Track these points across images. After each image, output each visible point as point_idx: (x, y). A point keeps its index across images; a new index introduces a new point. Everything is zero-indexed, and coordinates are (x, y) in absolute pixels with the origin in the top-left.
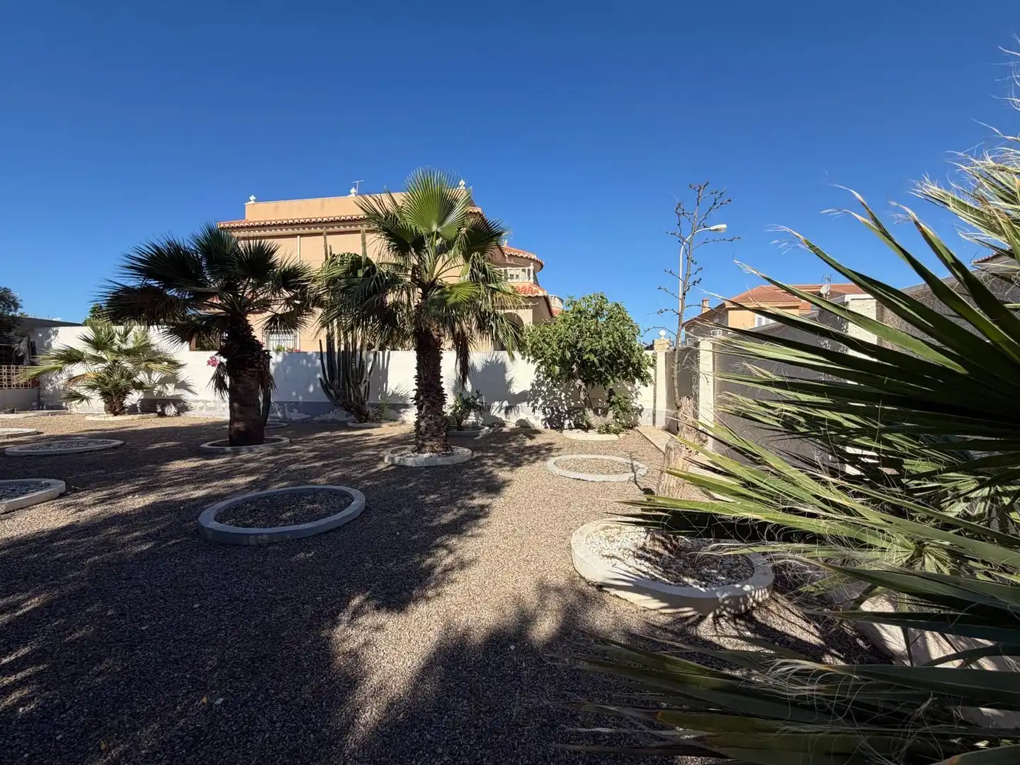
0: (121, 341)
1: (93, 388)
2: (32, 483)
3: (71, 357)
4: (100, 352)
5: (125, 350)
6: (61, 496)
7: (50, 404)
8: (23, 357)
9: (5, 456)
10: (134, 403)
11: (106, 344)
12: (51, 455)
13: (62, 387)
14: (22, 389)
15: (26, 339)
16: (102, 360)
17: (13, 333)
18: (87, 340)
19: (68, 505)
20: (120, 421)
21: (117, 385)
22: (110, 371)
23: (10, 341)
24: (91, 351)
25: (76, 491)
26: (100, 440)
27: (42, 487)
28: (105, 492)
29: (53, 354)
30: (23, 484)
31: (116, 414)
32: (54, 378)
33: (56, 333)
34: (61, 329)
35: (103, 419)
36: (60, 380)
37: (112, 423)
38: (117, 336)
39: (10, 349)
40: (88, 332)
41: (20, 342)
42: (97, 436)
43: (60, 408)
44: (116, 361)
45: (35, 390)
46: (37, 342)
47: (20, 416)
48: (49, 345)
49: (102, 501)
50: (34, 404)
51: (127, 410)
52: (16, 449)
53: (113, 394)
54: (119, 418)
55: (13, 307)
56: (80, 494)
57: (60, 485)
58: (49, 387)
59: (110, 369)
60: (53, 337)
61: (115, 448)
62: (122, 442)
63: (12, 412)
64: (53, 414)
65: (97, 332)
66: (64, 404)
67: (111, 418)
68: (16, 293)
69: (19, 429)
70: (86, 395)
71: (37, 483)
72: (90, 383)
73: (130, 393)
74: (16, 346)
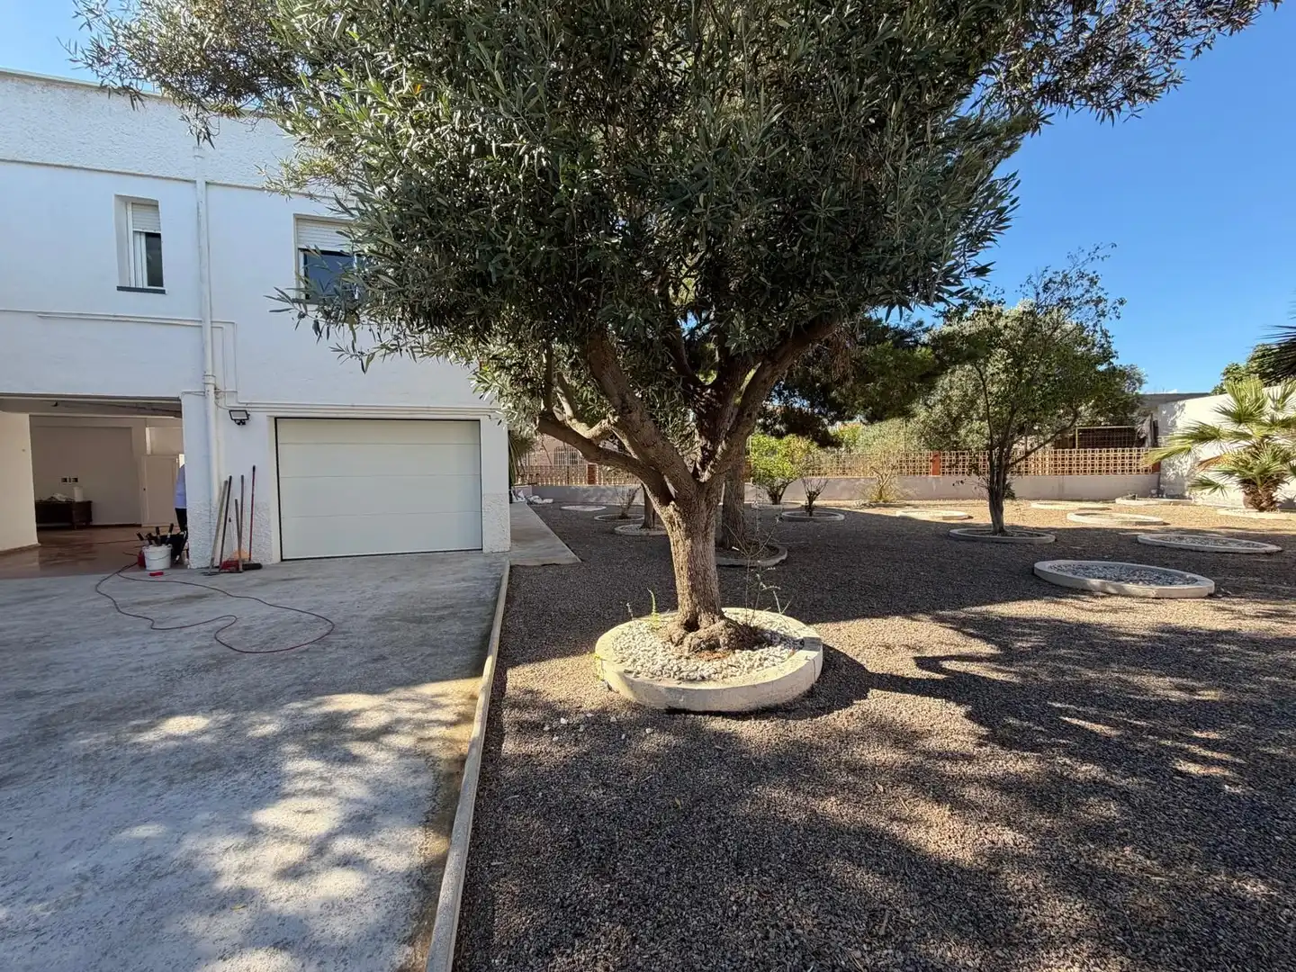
0: (1276, 409)
1: (1230, 473)
2: (1177, 574)
3: (1204, 435)
4: (1241, 427)
5: (1283, 421)
6: (1210, 596)
7: (1172, 493)
8: (1145, 438)
9: (1139, 543)
10: (1289, 497)
11: (1251, 414)
12: (1187, 550)
13: (1185, 473)
14: (1142, 475)
15: (1149, 418)
16: (1246, 436)
17: (1135, 414)
18: (1226, 412)
19: (1224, 609)
20: (1269, 521)
21: (1266, 470)
22: (1256, 451)
23: (1133, 422)
24: (1228, 426)
25: (1226, 595)
26: (1244, 541)
27: (1188, 581)
28: (1268, 606)
29: (1177, 433)
30: (1165, 573)
31: (1262, 510)
32: (1176, 462)
33: (1182, 408)
34: (1189, 403)
35: (1242, 515)
36: (1184, 465)
37: (1256, 521)
38: (1269, 402)
39: (1133, 431)
40: (1227, 401)
41: (1143, 422)
42: (1240, 537)
43: (1183, 497)
44: (1267, 437)
45: (1155, 476)
46: (1160, 421)
47: (1141, 503)
48: (1174, 423)
49: (1269, 616)
50: (1154, 491)
51: (1278, 505)
52: (1147, 537)
53: (1259, 483)
54: (1265, 515)
55: (1137, 385)
56: (1235, 600)
57: (1208, 585)
58: (1171, 473)
59: (1257, 448)
60: (1178, 414)
61: (1269, 554)
62: (1280, 549)
63: (1134, 498)
64: (1175, 504)
65: (1239, 401)
66: (1187, 494)
67: (1255, 514)
68: (1142, 370)
69: (1142, 517)
70: (1221, 483)
71: (1182, 576)
72: (1225, 467)
73: (1284, 482)
74: (1138, 427)
